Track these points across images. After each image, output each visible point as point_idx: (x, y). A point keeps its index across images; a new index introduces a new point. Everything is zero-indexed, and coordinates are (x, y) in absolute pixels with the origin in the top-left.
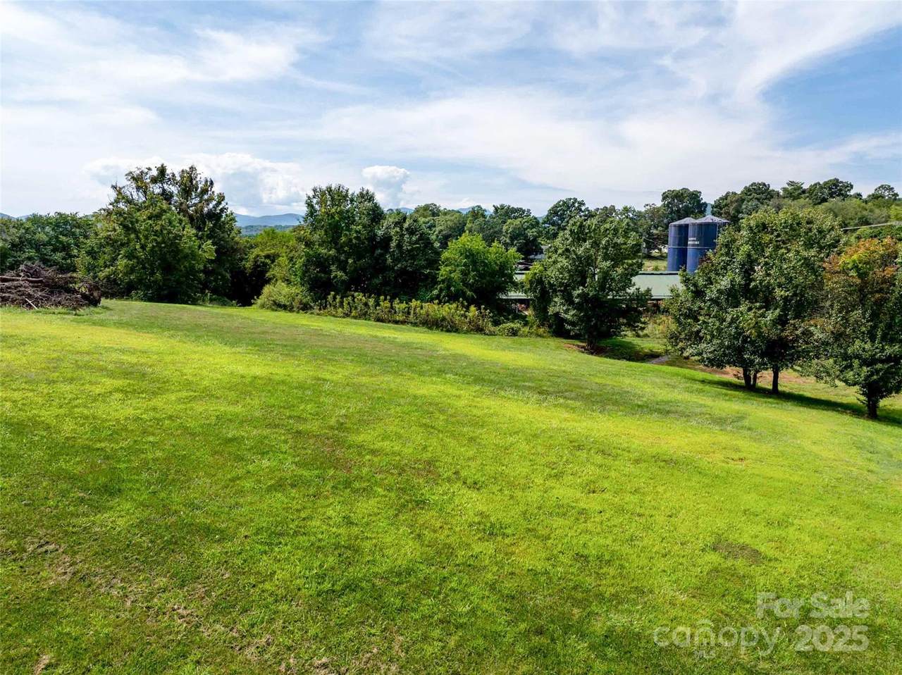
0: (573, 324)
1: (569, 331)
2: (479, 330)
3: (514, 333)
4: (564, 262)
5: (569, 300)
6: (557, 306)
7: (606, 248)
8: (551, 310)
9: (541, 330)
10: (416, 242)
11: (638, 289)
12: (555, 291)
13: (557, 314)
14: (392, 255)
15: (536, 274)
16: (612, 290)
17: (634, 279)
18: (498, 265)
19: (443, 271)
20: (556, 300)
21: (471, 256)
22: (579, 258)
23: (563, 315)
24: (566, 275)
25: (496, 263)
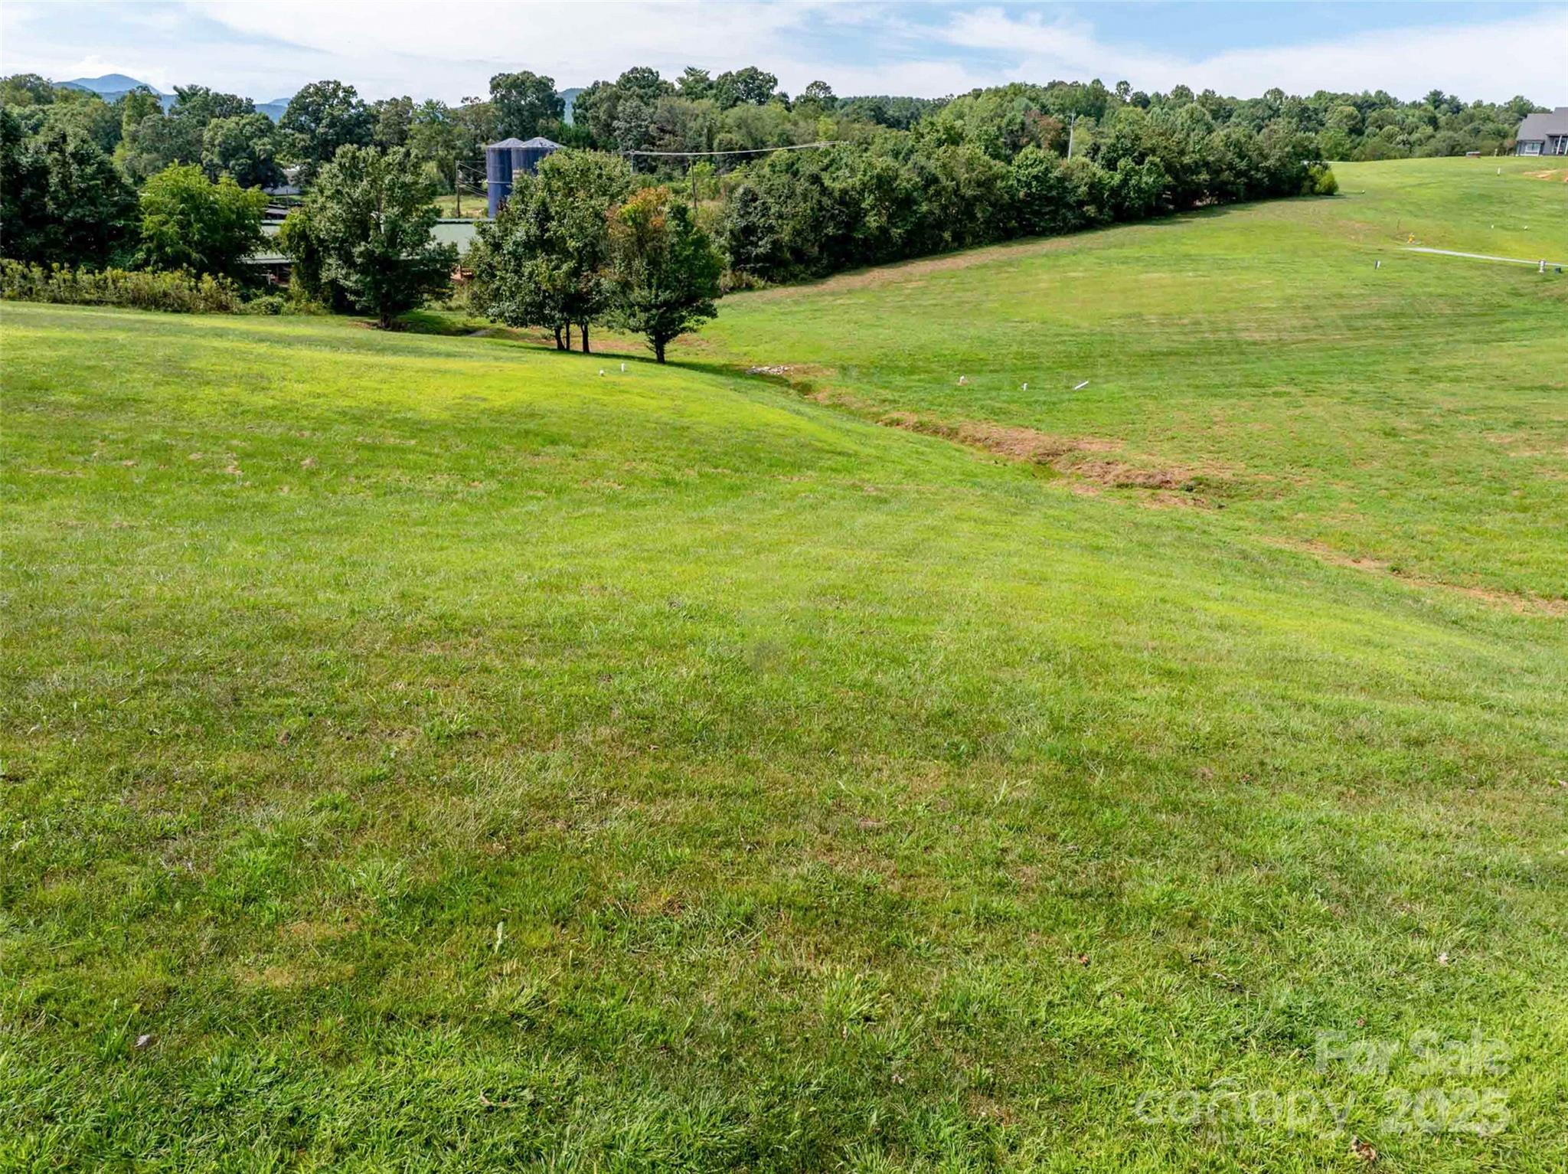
0: (356, 293)
1: (353, 303)
2: (223, 308)
3: (276, 311)
4: (335, 208)
5: (347, 260)
6: (332, 270)
7: (391, 188)
8: (325, 276)
9: (313, 306)
10: (93, 178)
11: (440, 244)
12: (327, 249)
13: (333, 282)
14: (54, 199)
15: (295, 225)
16: (404, 246)
17: (433, 231)
18: (233, 212)
19: (149, 223)
20: (330, 261)
21: (190, 198)
22: (356, 204)
23: (342, 282)
24: (341, 226)
25: (230, 209)
